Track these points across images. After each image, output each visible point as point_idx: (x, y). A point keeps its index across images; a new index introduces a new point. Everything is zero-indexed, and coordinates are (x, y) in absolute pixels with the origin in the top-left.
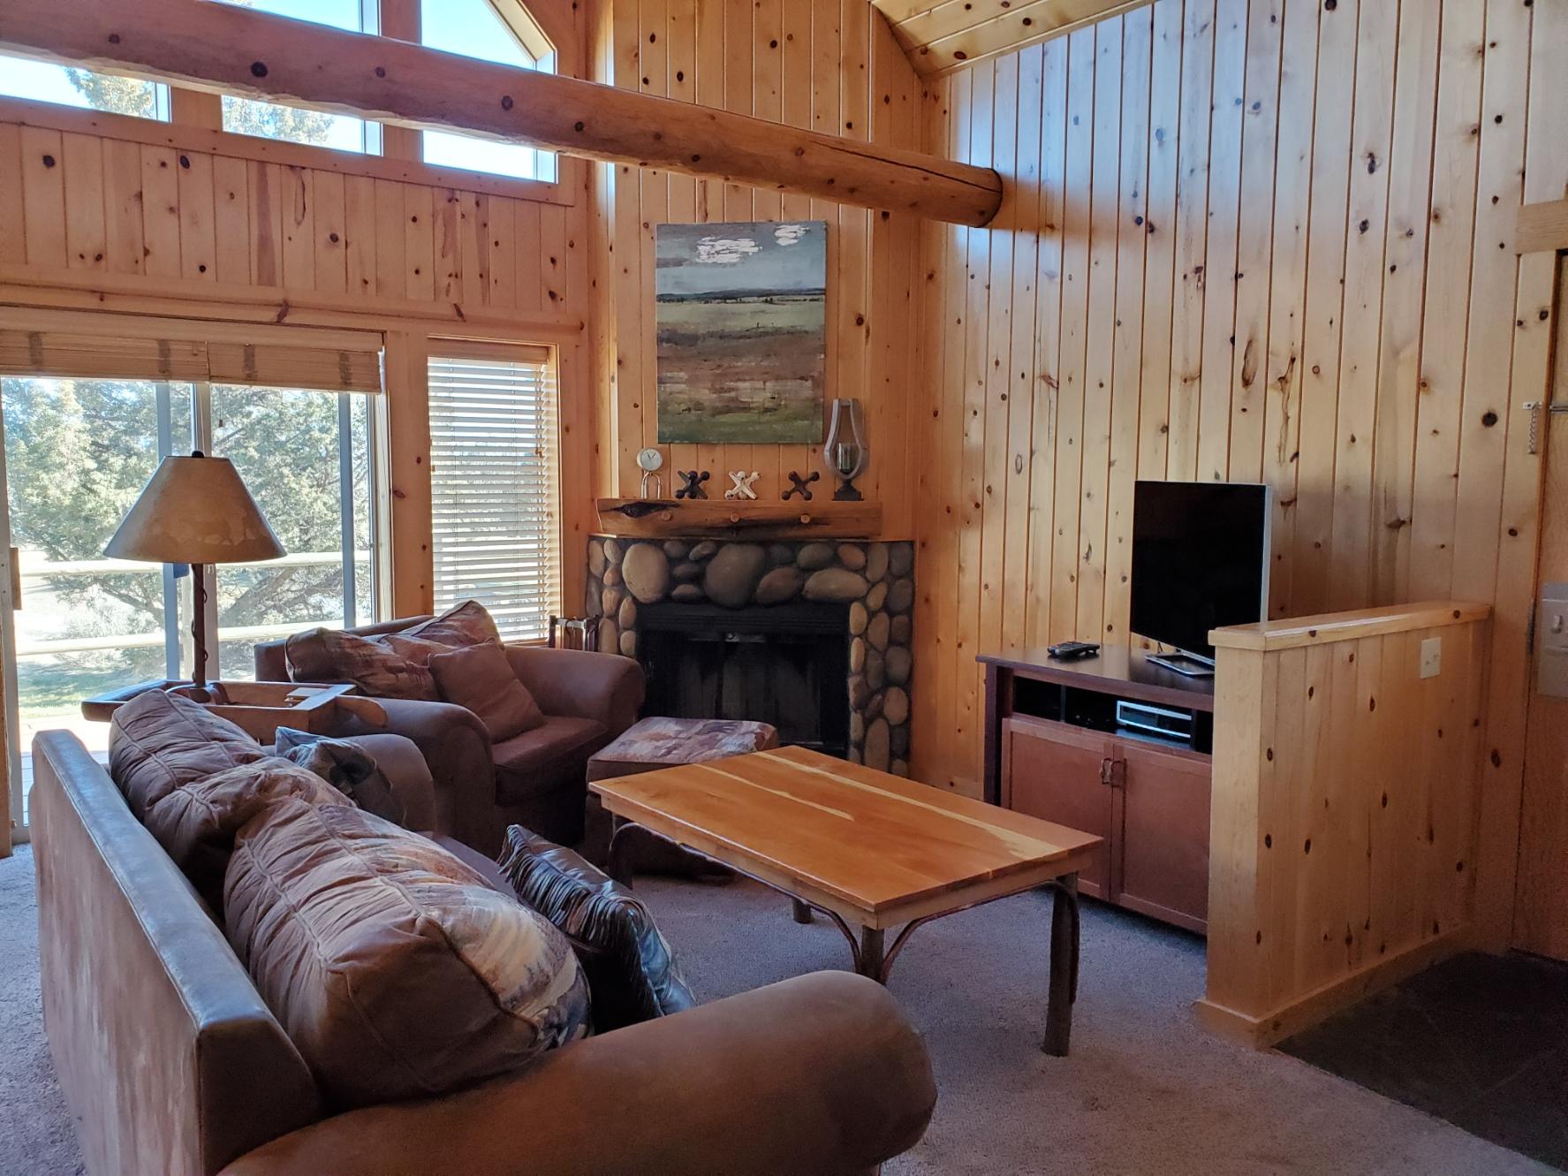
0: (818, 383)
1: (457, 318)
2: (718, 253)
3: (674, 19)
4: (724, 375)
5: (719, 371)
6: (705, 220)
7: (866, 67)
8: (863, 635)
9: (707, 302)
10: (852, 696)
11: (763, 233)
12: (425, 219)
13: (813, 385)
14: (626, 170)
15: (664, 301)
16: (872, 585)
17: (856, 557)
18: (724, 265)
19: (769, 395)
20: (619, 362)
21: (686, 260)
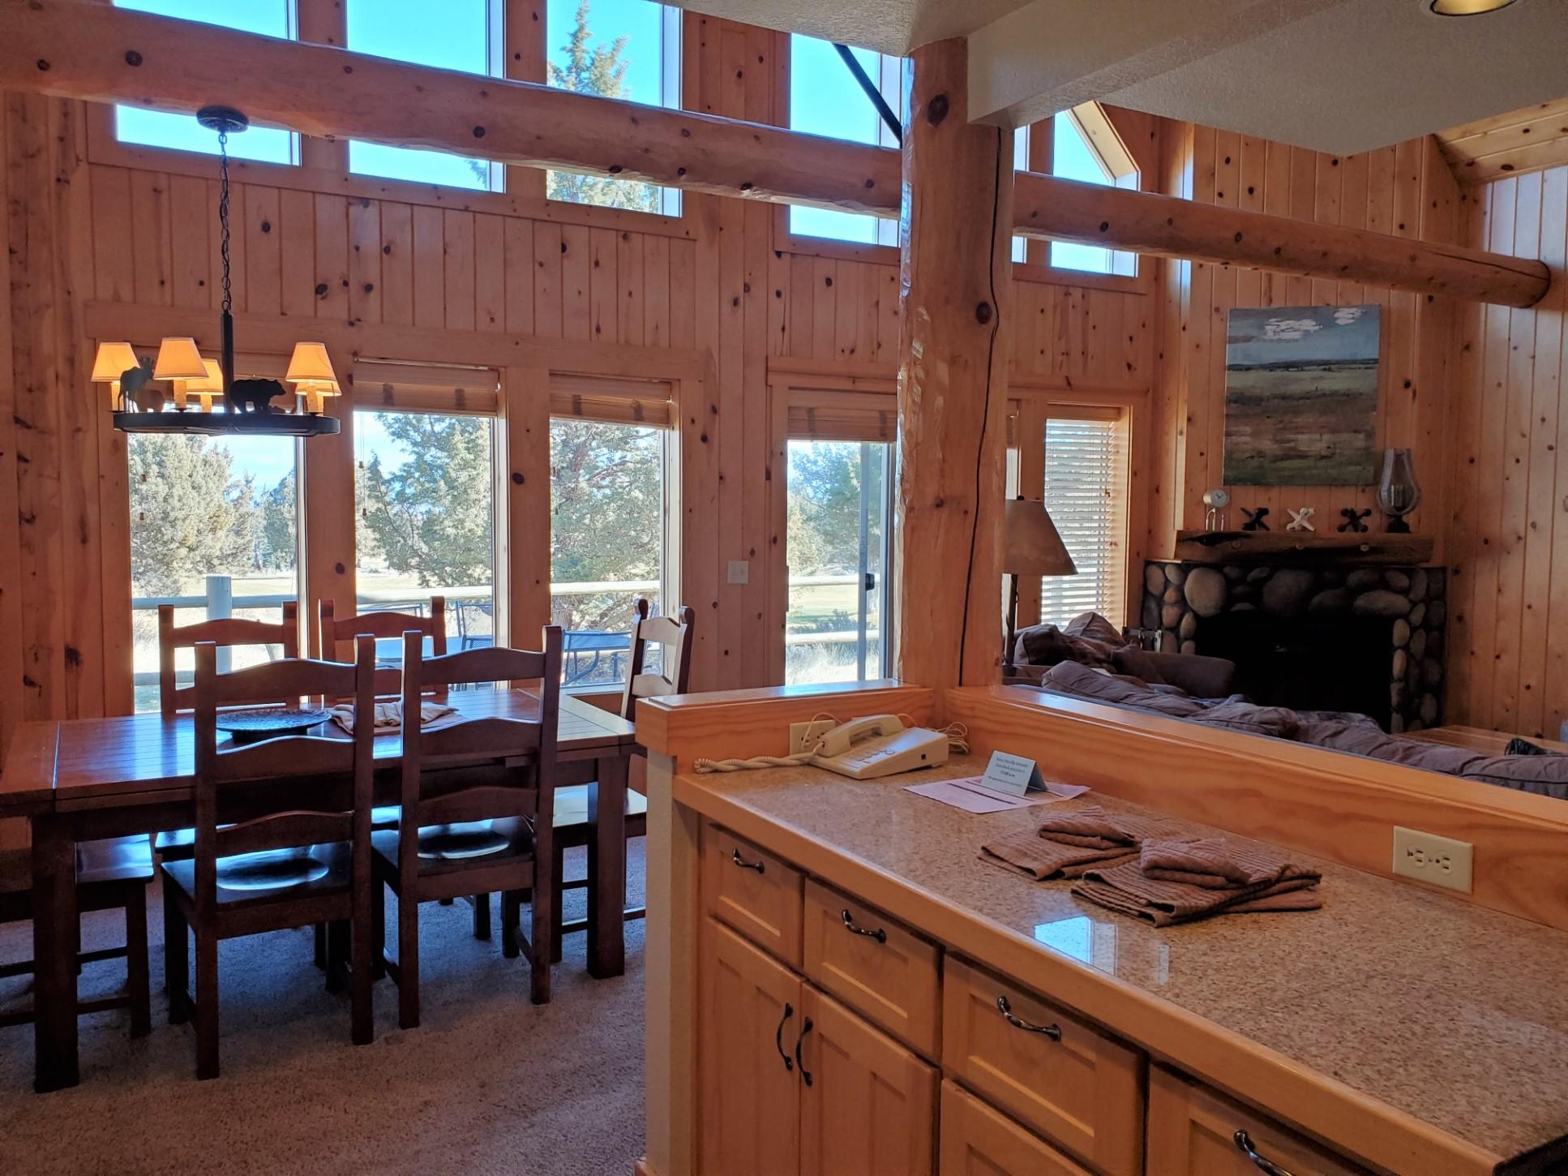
0: (1370, 435)
1: (1068, 388)
2: (1283, 331)
3: (1247, 144)
4: (1284, 428)
5: (1280, 426)
6: (1269, 305)
7: (1418, 179)
8: (1406, 648)
9: (1271, 371)
10: (1395, 699)
11: (1324, 316)
12: (1049, 311)
13: (1366, 436)
14: (1201, 266)
15: (1234, 370)
16: (1414, 604)
17: (1403, 581)
18: (1288, 341)
19: (1326, 445)
20: (1189, 419)
21: (1253, 337)
